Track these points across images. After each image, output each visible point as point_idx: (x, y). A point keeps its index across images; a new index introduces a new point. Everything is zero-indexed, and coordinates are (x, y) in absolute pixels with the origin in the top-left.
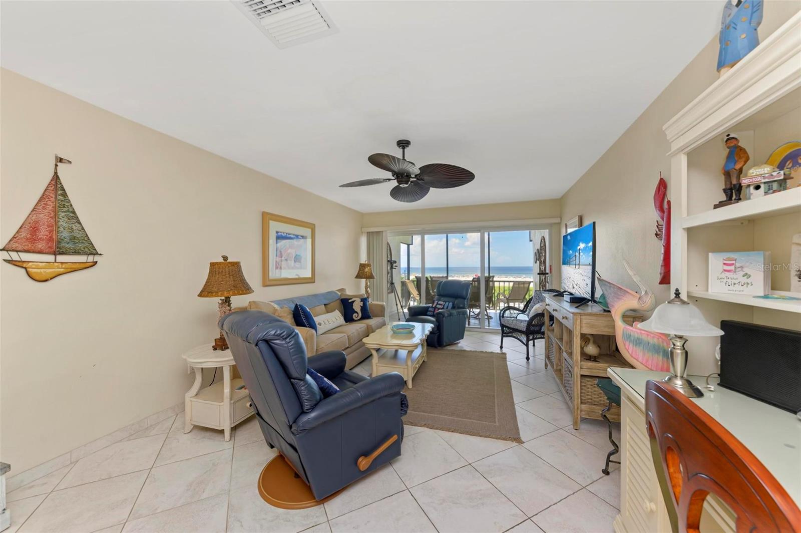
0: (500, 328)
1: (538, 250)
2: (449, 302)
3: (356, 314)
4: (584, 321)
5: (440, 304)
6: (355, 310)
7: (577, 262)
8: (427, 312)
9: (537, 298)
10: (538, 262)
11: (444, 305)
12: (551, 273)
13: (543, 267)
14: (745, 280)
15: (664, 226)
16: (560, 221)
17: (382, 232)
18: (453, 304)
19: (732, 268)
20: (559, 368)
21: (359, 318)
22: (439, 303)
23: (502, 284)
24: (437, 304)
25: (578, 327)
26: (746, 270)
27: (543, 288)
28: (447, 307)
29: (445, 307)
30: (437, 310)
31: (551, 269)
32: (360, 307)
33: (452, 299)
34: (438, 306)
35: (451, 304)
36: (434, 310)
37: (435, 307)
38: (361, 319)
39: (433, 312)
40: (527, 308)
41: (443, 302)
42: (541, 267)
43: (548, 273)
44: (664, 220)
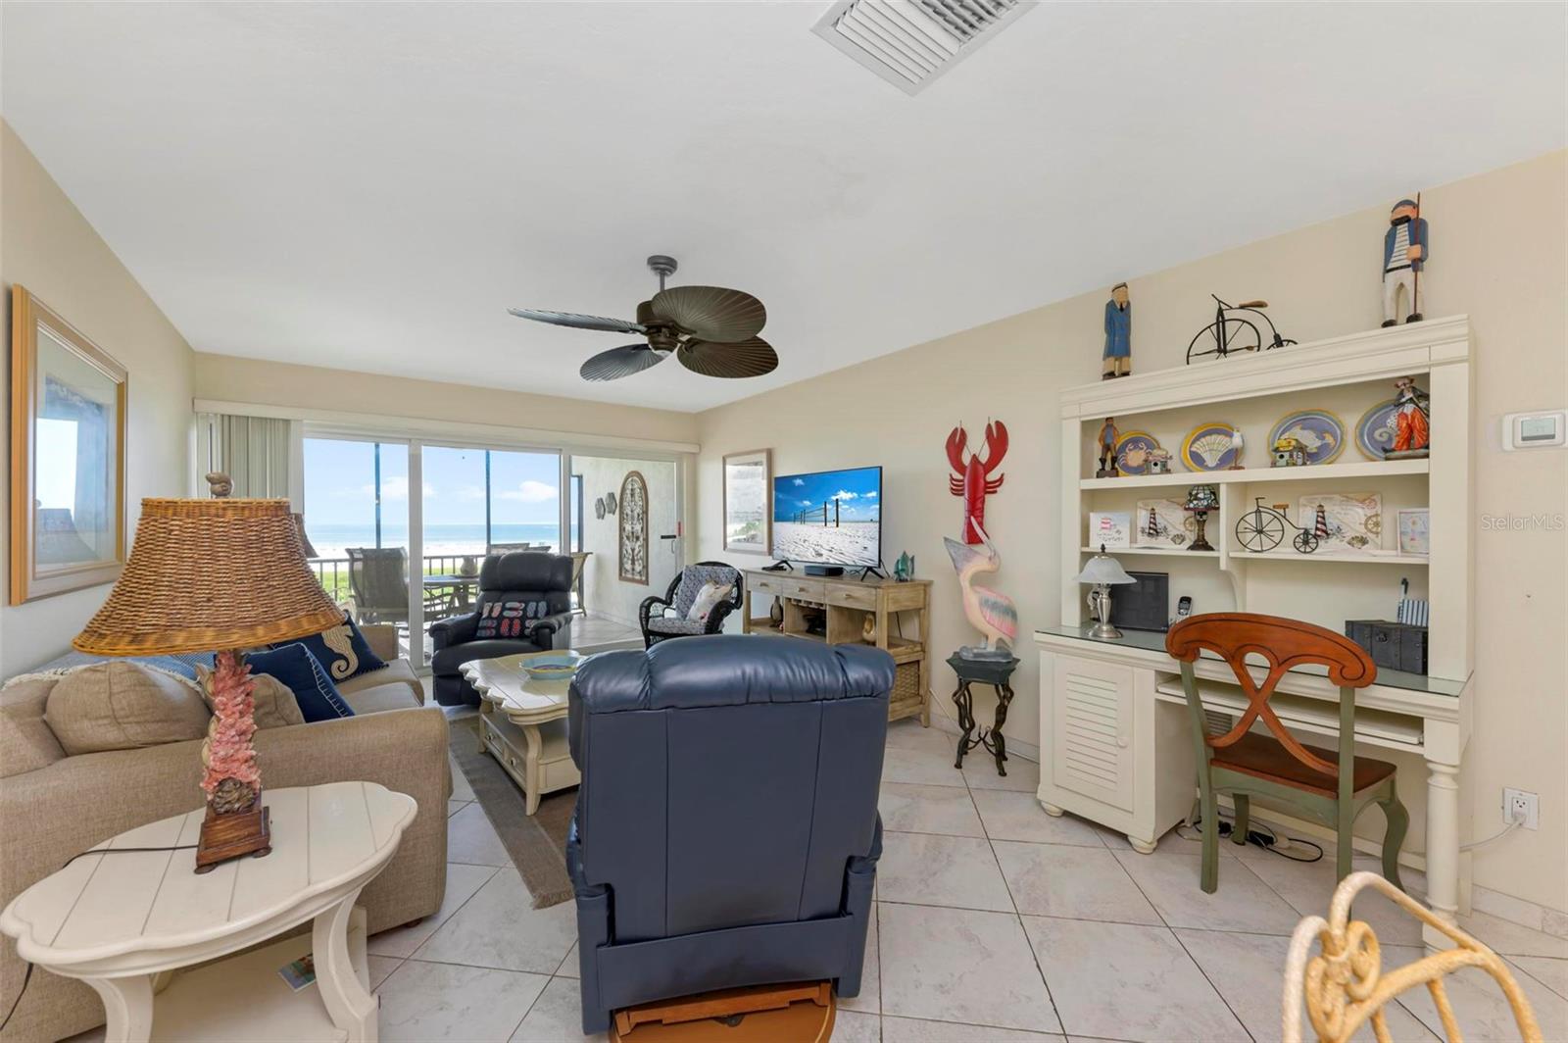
1: (612, 496)
2: (537, 603)
3: (343, 663)
5: (511, 609)
6: (336, 651)
7: (831, 515)
8: (476, 631)
9: (692, 578)
10: (613, 517)
11: (525, 610)
12: (680, 535)
13: (638, 527)
14: (1116, 536)
15: (966, 481)
16: (698, 451)
17: (287, 422)
18: (548, 606)
19: (1108, 526)
21: (349, 672)
22: (508, 605)
24: (504, 609)
25: (884, 605)
26: (1118, 528)
27: (633, 563)
28: (536, 612)
29: (530, 614)
30: (506, 622)
31: (680, 529)
32: (349, 641)
33: (537, 595)
34: (506, 613)
35: (543, 606)
36: (499, 625)
37: (501, 617)
38: (360, 671)
39: (498, 628)
40: (672, 597)
41: (520, 602)
42: (628, 527)
43: (675, 537)
44: (964, 475)
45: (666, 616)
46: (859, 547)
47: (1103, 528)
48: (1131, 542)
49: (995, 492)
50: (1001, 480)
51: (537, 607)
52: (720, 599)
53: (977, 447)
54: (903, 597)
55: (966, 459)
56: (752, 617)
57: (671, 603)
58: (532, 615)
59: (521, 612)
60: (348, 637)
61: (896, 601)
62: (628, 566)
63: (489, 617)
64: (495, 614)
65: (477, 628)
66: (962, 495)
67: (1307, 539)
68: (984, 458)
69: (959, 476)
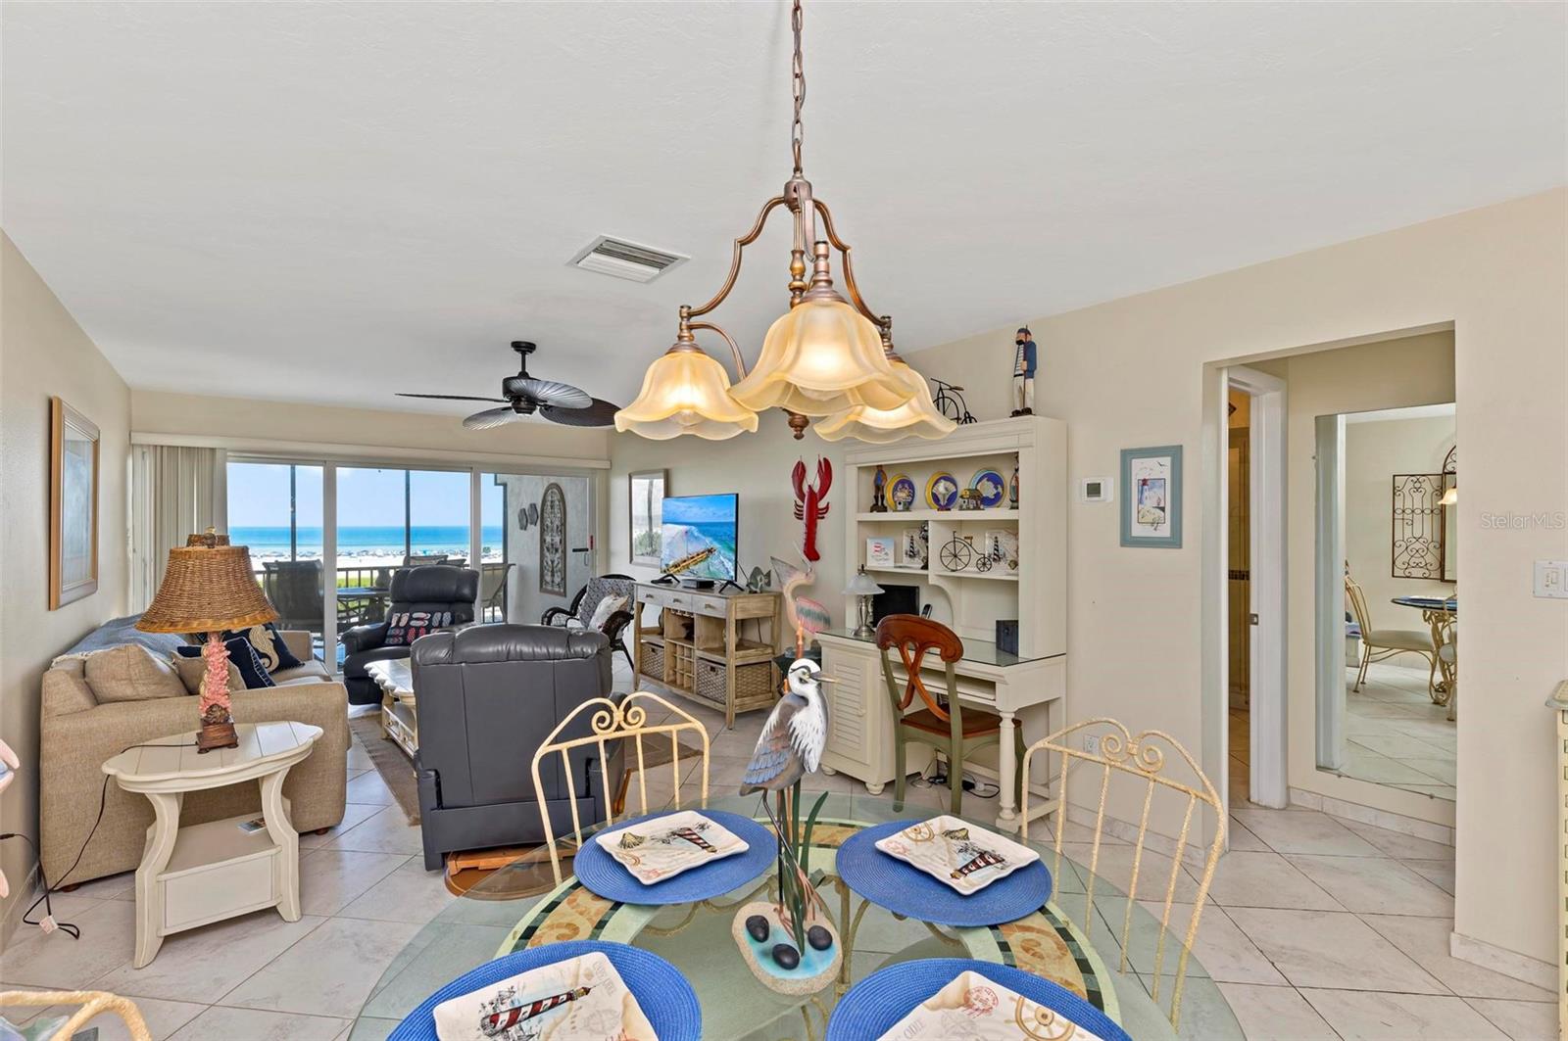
1: (533, 506)
2: (443, 613)
3: (267, 661)
4: (739, 605)
5: (417, 619)
6: (261, 649)
8: (385, 640)
9: (596, 589)
10: (535, 528)
11: (430, 620)
12: (592, 548)
13: (557, 539)
14: (885, 557)
15: (805, 509)
16: (609, 467)
18: (452, 616)
19: (879, 549)
20: (672, 678)
21: (274, 668)
22: (415, 615)
24: (411, 618)
25: (734, 613)
26: (886, 551)
27: (553, 575)
28: (441, 622)
29: (435, 623)
30: (412, 631)
31: (592, 542)
32: (272, 644)
33: (443, 607)
34: (413, 623)
35: (447, 616)
36: (406, 634)
37: (408, 626)
38: (279, 669)
39: (405, 636)
40: (576, 609)
41: (426, 613)
42: (548, 539)
43: (587, 550)
44: (803, 502)
45: (569, 626)
47: (876, 551)
48: (895, 562)
49: (823, 518)
50: (827, 508)
51: (442, 617)
52: (617, 610)
53: (813, 479)
54: (752, 607)
55: (805, 489)
56: (643, 626)
57: (575, 614)
58: (437, 625)
59: (427, 622)
60: (271, 640)
61: (744, 610)
62: (548, 578)
63: (397, 626)
64: (403, 623)
65: (385, 636)
66: (802, 519)
67: (984, 563)
68: (816, 489)
69: (800, 503)
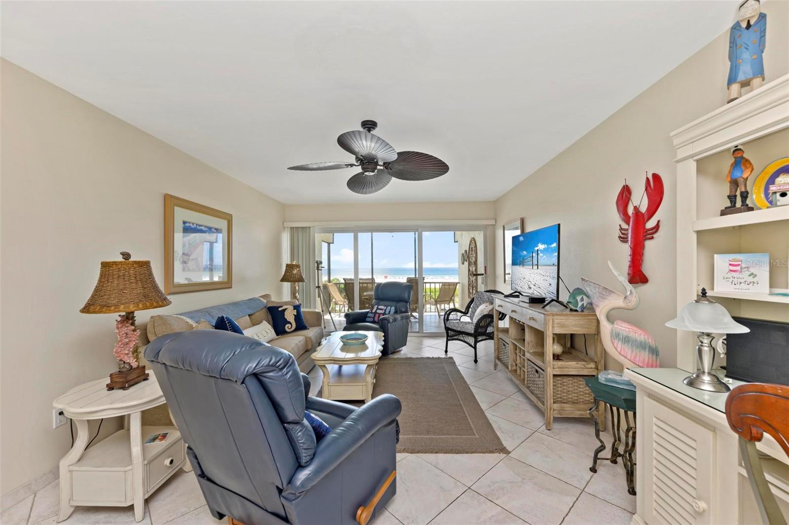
0: (445, 331)
1: (466, 251)
2: (391, 307)
3: (289, 325)
4: (556, 321)
5: (380, 309)
6: (288, 320)
7: (535, 262)
9: (479, 299)
10: (466, 263)
11: (385, 310)
12: (486, 274)
13: (474, 269)
14: (751, 279)
15: (630, 231)
16: (494, 223)
17: (309, 227)
18: (396, 309)
19: (738, 268)
20: (514, 368)
21: (293, 329)
22: (380, 307)
23: (433, 285)
24: (378, 309)
25: (551, 328)
26: (752, 270)
27: (473, 289)
28: (390, 312)
29: (387, 312)
30: (377, 315)
31: (486, 270)
32: (294, 317)
34: (379, 311)
35: (393, 308)
36: (375, 316)
37: (376, 313)
38: (296, 330)
39: (374, 318)
40: (469, 310)
41: (384, 306)
42: (471, 268)
43: (483, 275)
44: (628, 224)
45: (461, 320)
46: (547, 284)
47: (731, 271)
49: (652, 238)
50: (657, 228)
52: (487, 313)
53: (640, 200)
54: (572, 325)
55: (631, 211)
56: (499, 327)
57: (467, 313)
60: (294, 315)
61: (562, 326)
62: (471, 291)
63: (371, 312)
64: (373, 311)
66: (626, 242)
68: (643, 209)
69: (625, 226)
